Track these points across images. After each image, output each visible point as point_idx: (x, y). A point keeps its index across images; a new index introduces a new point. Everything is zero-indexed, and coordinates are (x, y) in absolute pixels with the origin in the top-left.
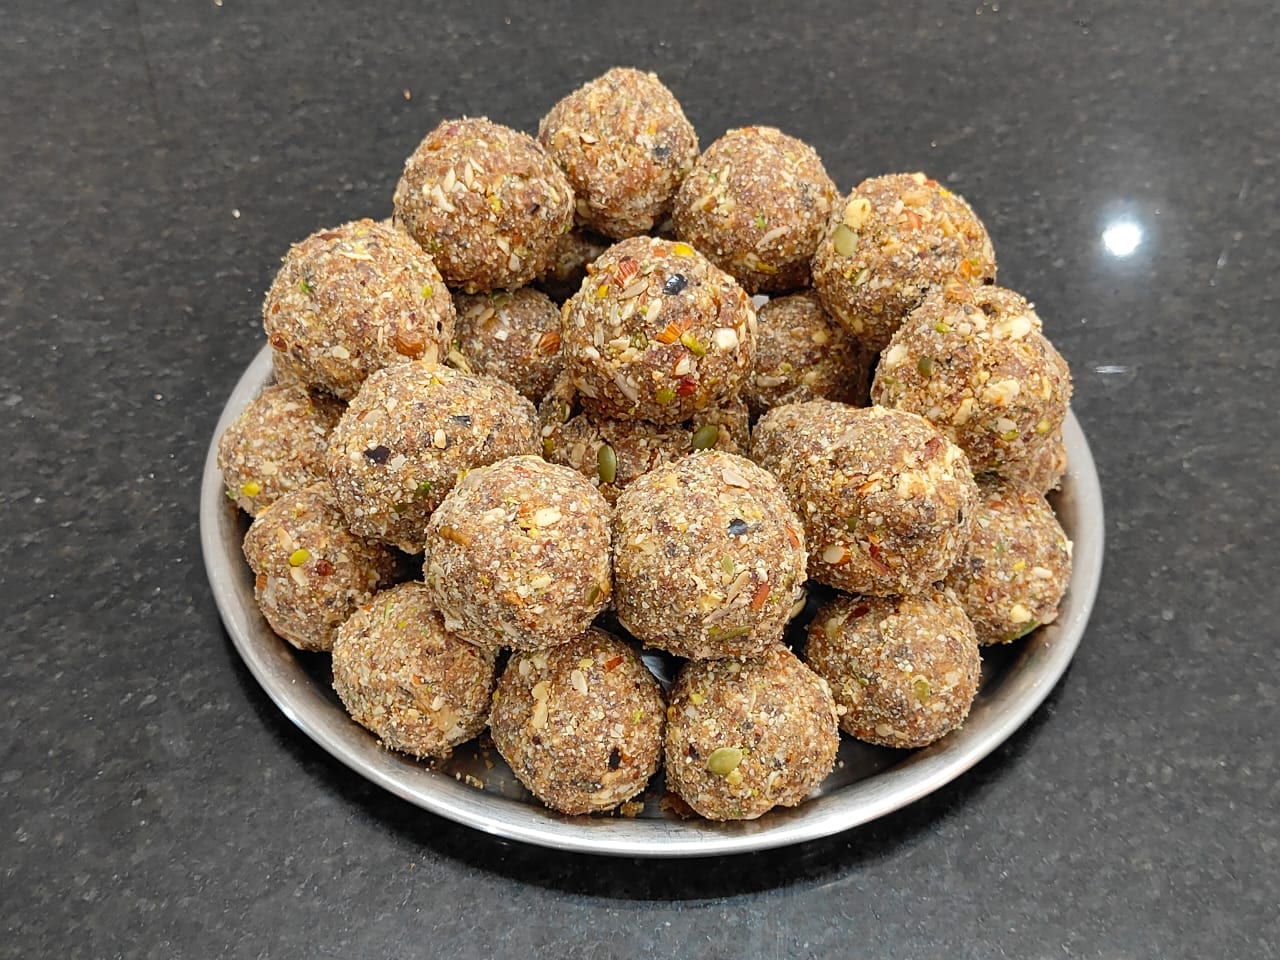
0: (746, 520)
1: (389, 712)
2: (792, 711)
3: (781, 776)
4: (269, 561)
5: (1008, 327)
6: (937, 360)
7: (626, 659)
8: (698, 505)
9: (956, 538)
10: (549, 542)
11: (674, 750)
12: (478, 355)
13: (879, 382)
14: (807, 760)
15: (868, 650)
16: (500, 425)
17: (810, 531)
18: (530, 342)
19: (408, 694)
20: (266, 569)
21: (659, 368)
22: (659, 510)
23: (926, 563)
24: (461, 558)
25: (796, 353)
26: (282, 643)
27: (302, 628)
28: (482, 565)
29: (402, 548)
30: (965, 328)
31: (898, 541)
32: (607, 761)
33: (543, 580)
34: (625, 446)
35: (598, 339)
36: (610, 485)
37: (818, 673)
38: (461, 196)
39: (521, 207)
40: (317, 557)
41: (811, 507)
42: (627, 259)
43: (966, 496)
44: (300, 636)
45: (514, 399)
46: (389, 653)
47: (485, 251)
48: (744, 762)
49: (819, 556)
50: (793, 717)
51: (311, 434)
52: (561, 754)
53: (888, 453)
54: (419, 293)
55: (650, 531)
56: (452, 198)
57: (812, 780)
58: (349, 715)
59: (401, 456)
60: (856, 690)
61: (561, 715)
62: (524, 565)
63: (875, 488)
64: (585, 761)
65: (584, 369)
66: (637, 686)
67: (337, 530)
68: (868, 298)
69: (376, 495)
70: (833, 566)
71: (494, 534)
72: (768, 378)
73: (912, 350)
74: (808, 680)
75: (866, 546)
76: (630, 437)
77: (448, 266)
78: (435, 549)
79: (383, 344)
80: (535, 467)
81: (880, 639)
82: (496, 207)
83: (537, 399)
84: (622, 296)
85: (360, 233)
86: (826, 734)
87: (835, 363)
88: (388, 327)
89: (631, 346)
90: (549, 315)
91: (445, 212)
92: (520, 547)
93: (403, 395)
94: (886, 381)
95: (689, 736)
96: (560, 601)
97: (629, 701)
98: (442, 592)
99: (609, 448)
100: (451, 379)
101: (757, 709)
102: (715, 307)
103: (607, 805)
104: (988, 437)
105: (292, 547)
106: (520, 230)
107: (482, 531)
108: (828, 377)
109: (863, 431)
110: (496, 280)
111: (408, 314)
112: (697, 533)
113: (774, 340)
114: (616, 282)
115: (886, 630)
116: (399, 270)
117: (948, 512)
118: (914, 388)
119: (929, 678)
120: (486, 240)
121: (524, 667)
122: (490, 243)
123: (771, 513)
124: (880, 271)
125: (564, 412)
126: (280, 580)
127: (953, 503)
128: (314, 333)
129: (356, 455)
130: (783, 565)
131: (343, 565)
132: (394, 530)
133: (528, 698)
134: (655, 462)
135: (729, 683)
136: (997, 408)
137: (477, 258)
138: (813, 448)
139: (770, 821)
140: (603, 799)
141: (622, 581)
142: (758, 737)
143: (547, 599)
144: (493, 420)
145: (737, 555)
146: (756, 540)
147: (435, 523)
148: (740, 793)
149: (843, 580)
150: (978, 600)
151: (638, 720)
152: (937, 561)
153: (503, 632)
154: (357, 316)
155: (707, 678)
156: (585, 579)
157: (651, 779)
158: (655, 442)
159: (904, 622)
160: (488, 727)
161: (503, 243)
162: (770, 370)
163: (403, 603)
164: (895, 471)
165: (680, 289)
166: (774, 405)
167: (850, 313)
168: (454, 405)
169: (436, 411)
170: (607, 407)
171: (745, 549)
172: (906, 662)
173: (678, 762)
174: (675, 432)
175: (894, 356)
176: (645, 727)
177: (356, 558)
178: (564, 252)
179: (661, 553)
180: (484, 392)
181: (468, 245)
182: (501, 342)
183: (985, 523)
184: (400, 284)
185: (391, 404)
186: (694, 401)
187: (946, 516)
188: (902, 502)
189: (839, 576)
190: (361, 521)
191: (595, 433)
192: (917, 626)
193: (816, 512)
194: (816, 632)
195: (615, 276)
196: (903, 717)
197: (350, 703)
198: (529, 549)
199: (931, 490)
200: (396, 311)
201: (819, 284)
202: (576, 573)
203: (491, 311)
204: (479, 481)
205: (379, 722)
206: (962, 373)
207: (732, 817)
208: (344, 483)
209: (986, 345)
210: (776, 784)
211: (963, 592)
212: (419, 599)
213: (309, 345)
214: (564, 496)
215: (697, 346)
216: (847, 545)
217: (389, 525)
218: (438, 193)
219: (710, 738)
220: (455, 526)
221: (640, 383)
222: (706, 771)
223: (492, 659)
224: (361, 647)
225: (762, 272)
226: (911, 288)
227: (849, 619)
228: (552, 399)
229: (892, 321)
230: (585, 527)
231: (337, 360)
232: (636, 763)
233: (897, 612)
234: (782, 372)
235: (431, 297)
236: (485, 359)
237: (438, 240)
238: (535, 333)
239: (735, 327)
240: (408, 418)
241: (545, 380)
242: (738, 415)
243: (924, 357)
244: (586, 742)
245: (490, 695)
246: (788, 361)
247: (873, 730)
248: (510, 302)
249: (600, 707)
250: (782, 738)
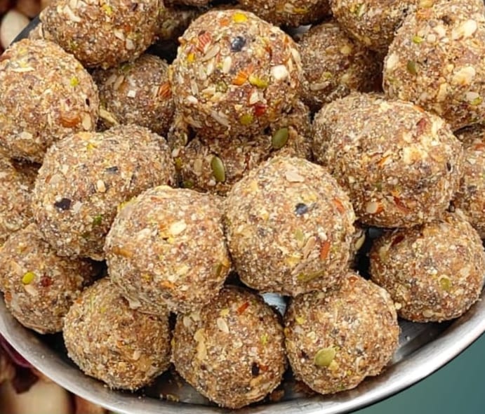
0: (305, 203)
1: (107, 367)
2: (363, 316)
3: (364, 359)
4: (9, 284)
5: (461, 29)
6: (418, 62)
7: (251, 303)
8: (273, 200)
9: (450, 180)
10: (182, 244)
11: (293, 355)
12: (119, 110)
13: (386, 81)
14: (378, 346)
15: (407, 264)
16: (139, 167)
17: (353, 196)
18: (152, 94)
19: (116, 353)
20: (9, 289)
21: (238, 103)
22: (249, 207)
23: (433, 201)
24: (129, 265)
25: (332, 64)
26: (30, 332)
27: (41, 321)
28: (142, 268)
29: (93, 258)
30: (432, 38)
31: (411, 191)
32: (251, 372)
33: (183, 269)
34: (228, 155)
35: (194, 89)
36: (223, 183)
37: (380, 285)
38: (84, 10)
39: (125, 8)
40: (39, 275)
41: (351, 180)
42: (202, 33)
43: (450, 153)
44: (40, 326)
45: (148, 137)
46: (98, 330)
47: (108, 42)
48: (338, 355)
49: (364, 210)
50: (364, 320)
51: (20, 191)
52: (220, 374)
53: (393, 136)
54: (69, 83)
55: (246, 222)
56: (78, 12)
57: (385, 357)
58: (83, 372)
59: (79, 202)
60: (405, 292)
61: (215, 349)
62: (169, 262)
63: (388, 161)
64: (236, 375)
65: (189, 111)
66: (261, 319)
67: (49, 255)
68: (369, 23)
69: (68, 230)
70: (373, 215)
71: (146, 246)
72: (317, 84)
73: (401, 57)
74: (371, 293)
75: (391, 199)
76: (230, 148)
77: (85, 57)
78: (112, 261)
79: (53, 124)
80: (165, 195)
81: (413, 256)
82: (109, 12)
83: (164, 132)
84: (204, 59)
85: (21, 52)
86: (388, 326)
87: (360, 65)
88: (53, 113)
89: (216, 91)
90: (161, 72)
91: (75, 22)
92: (164, 251)
93: (71, 161)
94: (389, 80)
95: (300, 345)
96: (197, 280)
97: (257, 331)
98: (122, 287)
99: (218, 159)
100: (101, 142)
101: (339, 320)
102: (268, 53)
103: (258, 398)
104: (462, 105)
105: (22, 272)
106: (128, 23)
107: (138, 246)
108: (357, 76)
109: (374, 123)
110: (119, 58)
111: (65, 100)
112: (275, 219)
113: (315, 58)
114: (199, 50)
115: (416, 249)
116: (52, 73)
117: (439, 167)
118: (407, 82)
119: (449, 275)
120: (107, 35)
121: (186, 322)
122: (110, 36)
123: (322, 194)
124: (373, 4)
125: (183, 138)
126: (20, 294)
127: (442, 160)
128: (6, 126)
129: (50, 207)
130: (336, 227)
131: (58, 277)
132: (86, 248)
133: (193, 342)
134: (250, 162)
135: (319, 307)
136: (463, 86)
137: (103, 48)
138: (345, 140)
139: (365, 387)
140: (254, 395)
141: (236, 256)
142: (343, 338)
143: (188, 280)
144: (133, 165)
145: (304, 228)
146: (314, 215)
147: (108, 245)
148: (339, 375)
149: (382, 222)
150: (477, 213)
151: (265, 342)
152: (440, 198)
153: (166, 305)
154: (32, 110)
155: (304, 306)
156: (211, 262)
157: (284, 375)
158: (247, 148)
159: (427, 242)
160: (172, 364)
161: (119, 34)
162: (317, 79)
163: (101, 295)
164: (399, 147)
165: (242, 46)
166: (325, 102)
167: (360, 34)
168: (105, 161)
169: (95, 168)
170: (210, 133)
171: (309, 222)
172: (432, 268)
173: (297, 363)
174: (259, 138)
175: (391, 62)
176: (271, 345)
177: (65, 270)
178: (164, 21)
179: (255, 236)
180: (124, 145)
181: (96, 41)
182: (133, 98)
183: (473, 161)
184: (55, 82)
185: (65, 169)
186: (267, 117)
187: (438, 169)
188: (407, 167)
189: (379, 220)
190: (63, 248)
191: (207, 150)
192: (436, 243)
193: (355, 183)
194: (374, 257)
195: (197, 46)
196: (437, 304)
197: (81, 364)
198: (170, 252)
199: (425, 155)
200: (57, 101)
201: (337, 16)
202: (203, 260)
203: (122, 78)
204: (130, 213)
205: (102, 374)
206: (436, 68)
207: (338, 390)
208: (46, 227)
209: (448, 47)
210: (361, 364)
211: (467, 210)
212: (111, 290)
213: (5, 135)
214: (186, 211)
215: (260, 83)
216: (379, 200)
217: (81, 247)
218: (67, 10)
219: (314, 345)
220: (120, 246)
221: (228, 114)
222: (315, 365)
223: (166, 319)
224: (81, 329)
225: (298, 14)
226: (396, 12)
227: (392, 246)
228: (174, 130)
229: (388, 35)
230: (203, 229)
231: (24, 141)
232: (270, 369)
233: (422, 235)
234: (325, 79)
235: (78, 85)
236: (124, 113)
237: (75, 42)
238: (154, 87)
239: (284, 63)
240: (78, 177)
241: (167, 117)
242: (300, 117)
243: (409, 61)
244: (234, 363)
245: (169, 342)
246: (327, 70)
247: (421, 314)
248: (133, 69)
249: (239, 339)
250: (359, 335)
